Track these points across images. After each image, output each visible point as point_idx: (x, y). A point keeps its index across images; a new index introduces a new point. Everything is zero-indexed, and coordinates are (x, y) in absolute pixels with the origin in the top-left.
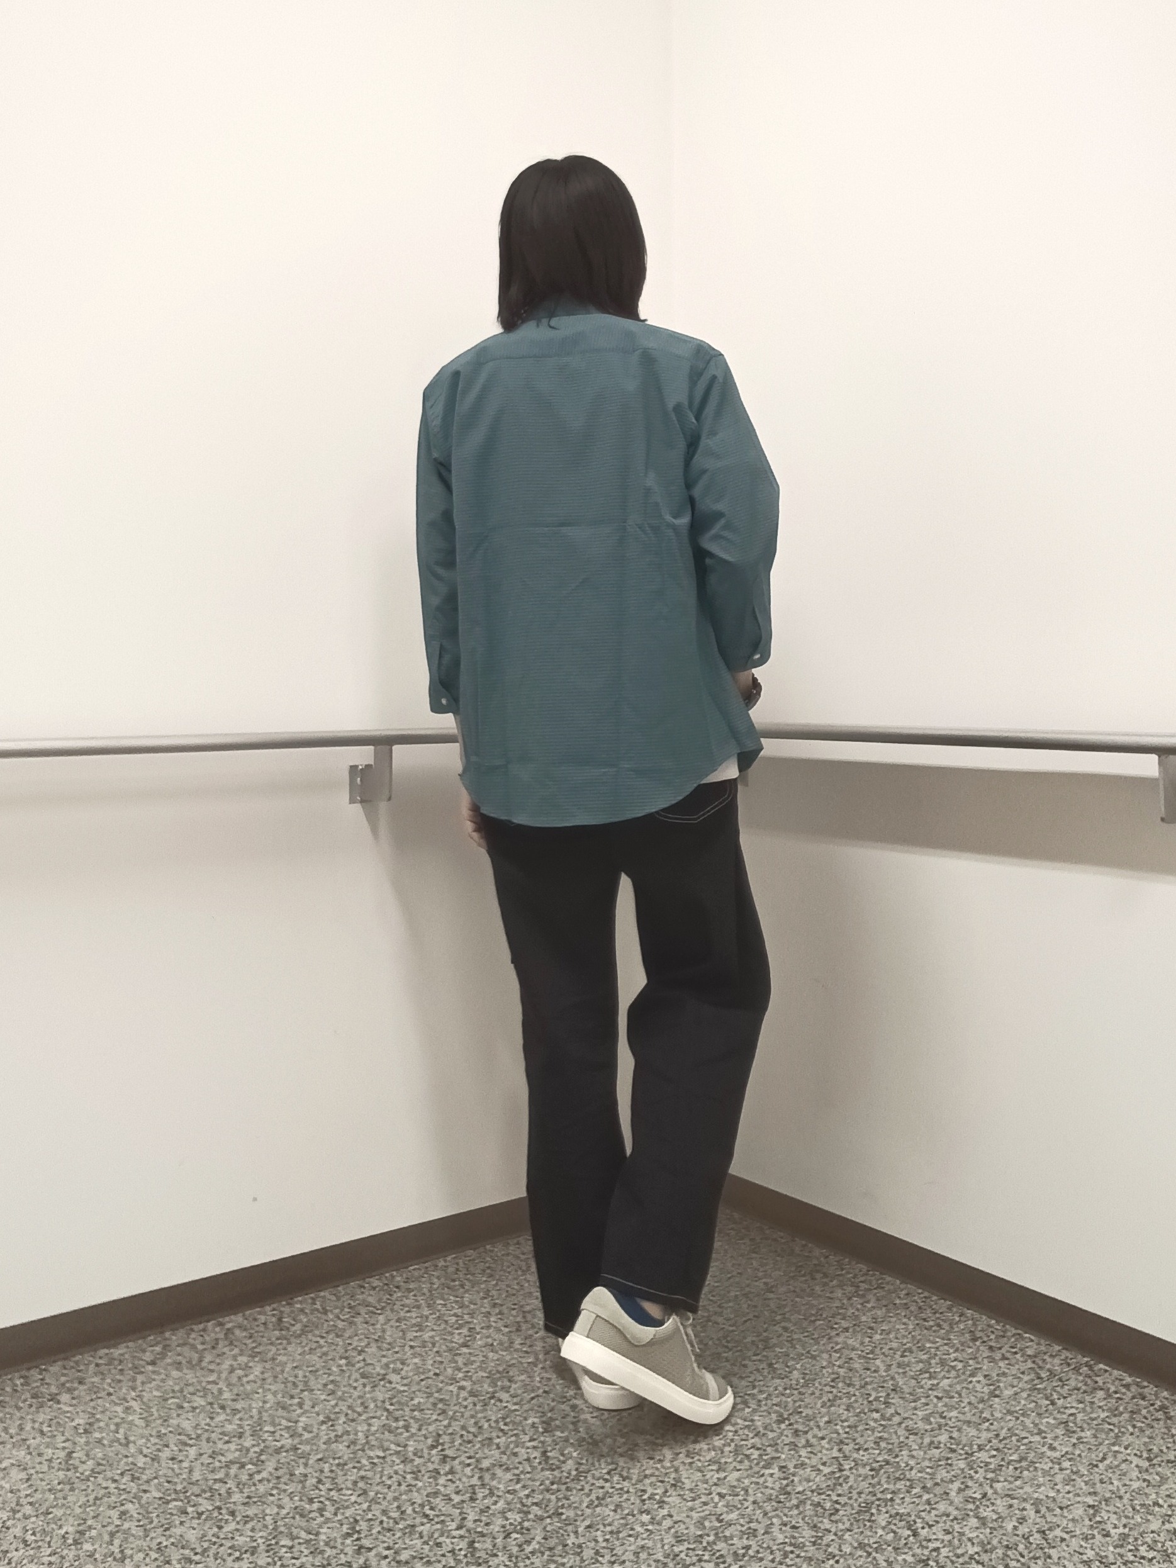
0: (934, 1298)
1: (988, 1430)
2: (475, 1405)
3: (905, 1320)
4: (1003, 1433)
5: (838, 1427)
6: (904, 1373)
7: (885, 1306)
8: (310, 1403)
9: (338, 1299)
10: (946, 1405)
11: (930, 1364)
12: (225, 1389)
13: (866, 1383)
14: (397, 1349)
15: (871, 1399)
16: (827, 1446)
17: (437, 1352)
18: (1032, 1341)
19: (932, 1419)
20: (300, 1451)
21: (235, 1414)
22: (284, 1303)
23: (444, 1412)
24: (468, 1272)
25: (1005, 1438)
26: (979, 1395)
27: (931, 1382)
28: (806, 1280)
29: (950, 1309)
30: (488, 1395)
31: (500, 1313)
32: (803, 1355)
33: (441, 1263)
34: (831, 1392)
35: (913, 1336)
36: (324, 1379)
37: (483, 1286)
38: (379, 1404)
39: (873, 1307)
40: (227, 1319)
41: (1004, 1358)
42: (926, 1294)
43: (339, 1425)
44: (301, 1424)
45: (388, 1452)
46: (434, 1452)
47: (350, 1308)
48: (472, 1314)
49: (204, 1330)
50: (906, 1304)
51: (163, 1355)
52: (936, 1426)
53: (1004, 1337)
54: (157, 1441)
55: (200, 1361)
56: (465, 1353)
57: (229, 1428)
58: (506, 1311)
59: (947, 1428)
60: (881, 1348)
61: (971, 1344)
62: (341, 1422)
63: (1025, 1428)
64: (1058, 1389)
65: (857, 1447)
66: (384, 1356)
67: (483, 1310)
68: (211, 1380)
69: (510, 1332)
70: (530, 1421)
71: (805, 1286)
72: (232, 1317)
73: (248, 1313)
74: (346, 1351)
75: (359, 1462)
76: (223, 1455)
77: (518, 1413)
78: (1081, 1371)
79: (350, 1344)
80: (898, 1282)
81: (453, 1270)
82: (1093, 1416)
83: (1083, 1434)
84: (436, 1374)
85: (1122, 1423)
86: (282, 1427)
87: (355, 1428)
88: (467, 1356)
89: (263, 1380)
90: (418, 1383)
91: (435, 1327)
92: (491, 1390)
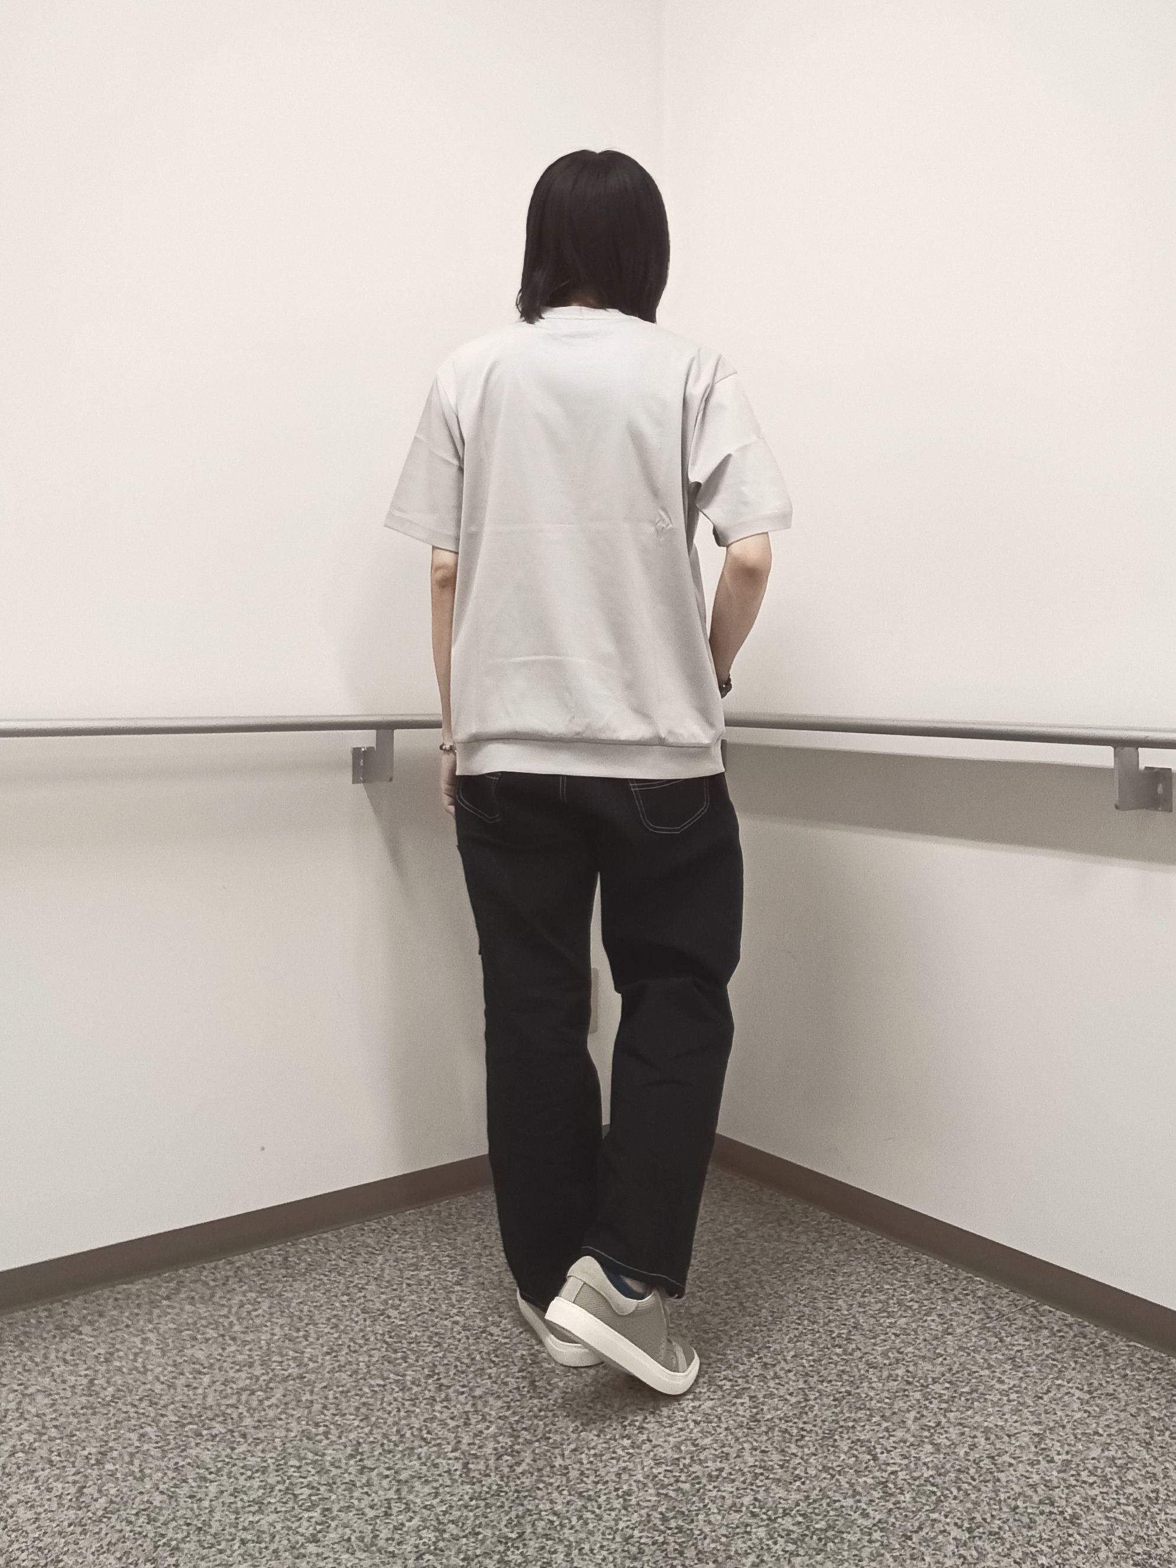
0: (892, 1244)
1: (942, 1364)
2: (468, 1338)
3: (865, 1264)
4: (955, 1368)
5: (804, 1361)
6: (864, 1312)
7: (847, 1251)
8: (315, 1336)
9: (340, 1240)
10: (903, 1342)
11: (888, 1304)
12: (235, 1322)
13: (830, 1321)
14: (395, 1287)
15: (834, 1335)
16: (794, 1378)
17: (432, 1290)
18: (982, 1284)
19: (890, 1354)
20: (306, 1380)
21: (245, 1345)
22: (289, 1244)
23: (439, 1345)
24: (460, 1216)
25: (958, 1372)
26: (934, 1333)
27: (888, 1321)
28: (774, 1227)
29: (906, 1253)
30: (481, 1330)
31: (491, 1254)
32: (771, 1295)
33: (435, 1208)
34: (797, 1329)
35: (872, 1279)
36: (328, 1314)
37: (474, 1230)
38: (379, 1337)
39: (836, 1252)
40: (236, 1258)
41: (956, 1299)
42: (885, 1240)
43: (342, 1355)
44: (306, 1355)
45: (387, 1381)
46: (430, 1381)
47: (351, 1248)
48: (464, 1256)
49: (215, 1268)
50: (865, 1249)
51: (178, 1291)
52: (893, 1360)
53: (956, 1279)
54: (173, 1369)
55: (212, 1296)
56: (458, 1291)
57: (240, 1358)
59: (904, 1362)
60: (844, 1289)
61: (926, 1286)
62: (344, 1353)
63: (976, 1363)
64: (1006, 1328)
65: (821, 1379)
66: (383, 1293)
67: (475, 1252)
68: (222, 1313)
70: (519, 1354)
71: (772, 1232)
72: (242, 1256)
73: (255, 1252)
74: (348, 1288)
75: (361, 1390)
76: (234, 1382)
77: (508, 1346)
78: (1027, 1311)
79: (352, 1282)
80: (859, 1229)
81: (447, 1214)
82: (1039, 1352)
83: (1028, 1369)
84: (431, 1310)
85: (1065, 1359)
86: (289, 1357)
87: (357, 1359)
88: (460, 1293)
89: (271, 1314)
90: (415, 1318)
91: (430, 1267)
92: (483, 1325)
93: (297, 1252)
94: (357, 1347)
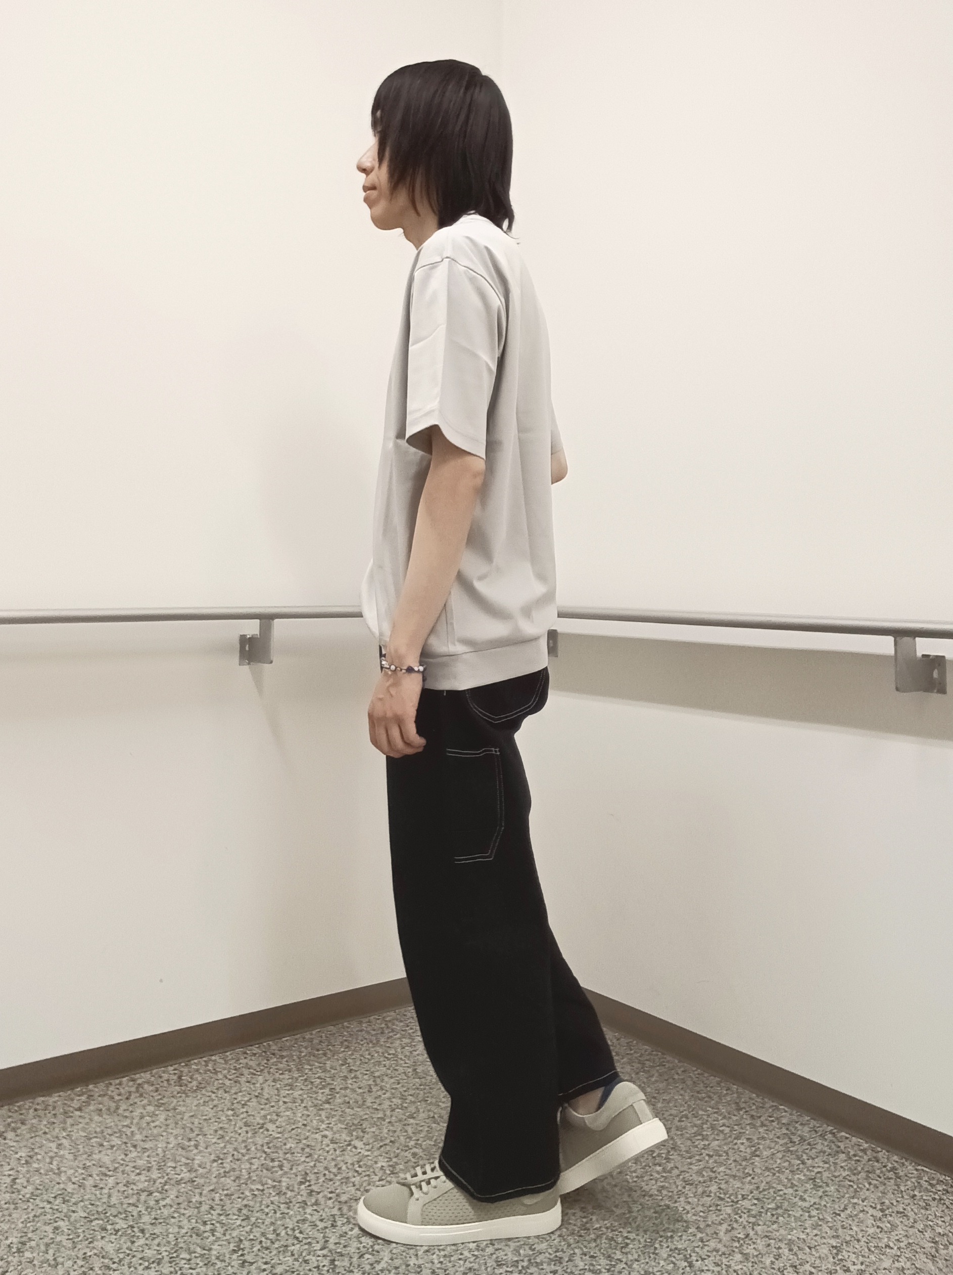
0: (706, 1075)
1: (750, 1183)
2: (335, 1150)
3: (682, 1092)
4: (762, 1186)
5: (628, 1177)
6: (682, 1135)
7: (666, 1080)
8: (204, 1145)
9: (226, 1062)
10: (715, 1162)
11: (702, 1128)
12: (137, 1132)
14: (273, 1104)
15: (654, 1155)
16: (619, 1192)
17: (305, 1107)
18: (786, 1111)
19: (704, 1173)
20: (195, 1183)
21: (144, 1152)
22: (183, 1064)
23: (310, 1155)
25: (764, 1190)
26: (743, 1154)
27: (703, 1143)
29: (719, 1083)
30: (346, 1143)
31: (355, 1077)
33: (308, 1036)
35: (689, 1105)
36: (216, 1126)
37: (341, 1055)
38: (259, 1147)
39: (656, 1081)
40: (138, 1076)
41: (763, 1125)
42: (699, 1071)
43: (227, 1163)
44: (197, 1162)
45: (266, 1186)
46: (303, 1187)
47: (235, 1070)
48: (333, 1078)
49: (120, 1084)
50: (683, 1079)
51: (88, 1104)
52: (707, 1178)
53: (763, 1108)
54: (83, 1171)
55: (117, 1108)
56: (327, 1109)
57: (140, 1163)
58: (360, 1076)
59: (717, 1180)
61: (736, 1113)
62: (228, 1161)
63: (780, 1182)
64: (807, 1151)
65: (643, 1193)
66: (262, 1109)
67: (342, 1075)
68: (125, 1124)
69: (364, 1093)
70: (379, 1165)
72: (142, 1074)
73: (154, 1071)
74: (233, 1104)
75: (243, 1193)
76: (134, 1184)
77: (369, 1158)
78: (826, 1137)
79: (236, 1099)
80: (676, 1061)
81: (317, 1041)
82: (836, 1174)
83: (828, 1189)
84: (304, 1125)
85: (860, 1181)
86: (182, 1163)
87: (240, 1166)
88: (329, 1111)
89: (167, 1125)
90: (289, 1132)
91: (303, 1087)
92: (348, 1139)
93: (190, 1072)
94: (240, 1156)
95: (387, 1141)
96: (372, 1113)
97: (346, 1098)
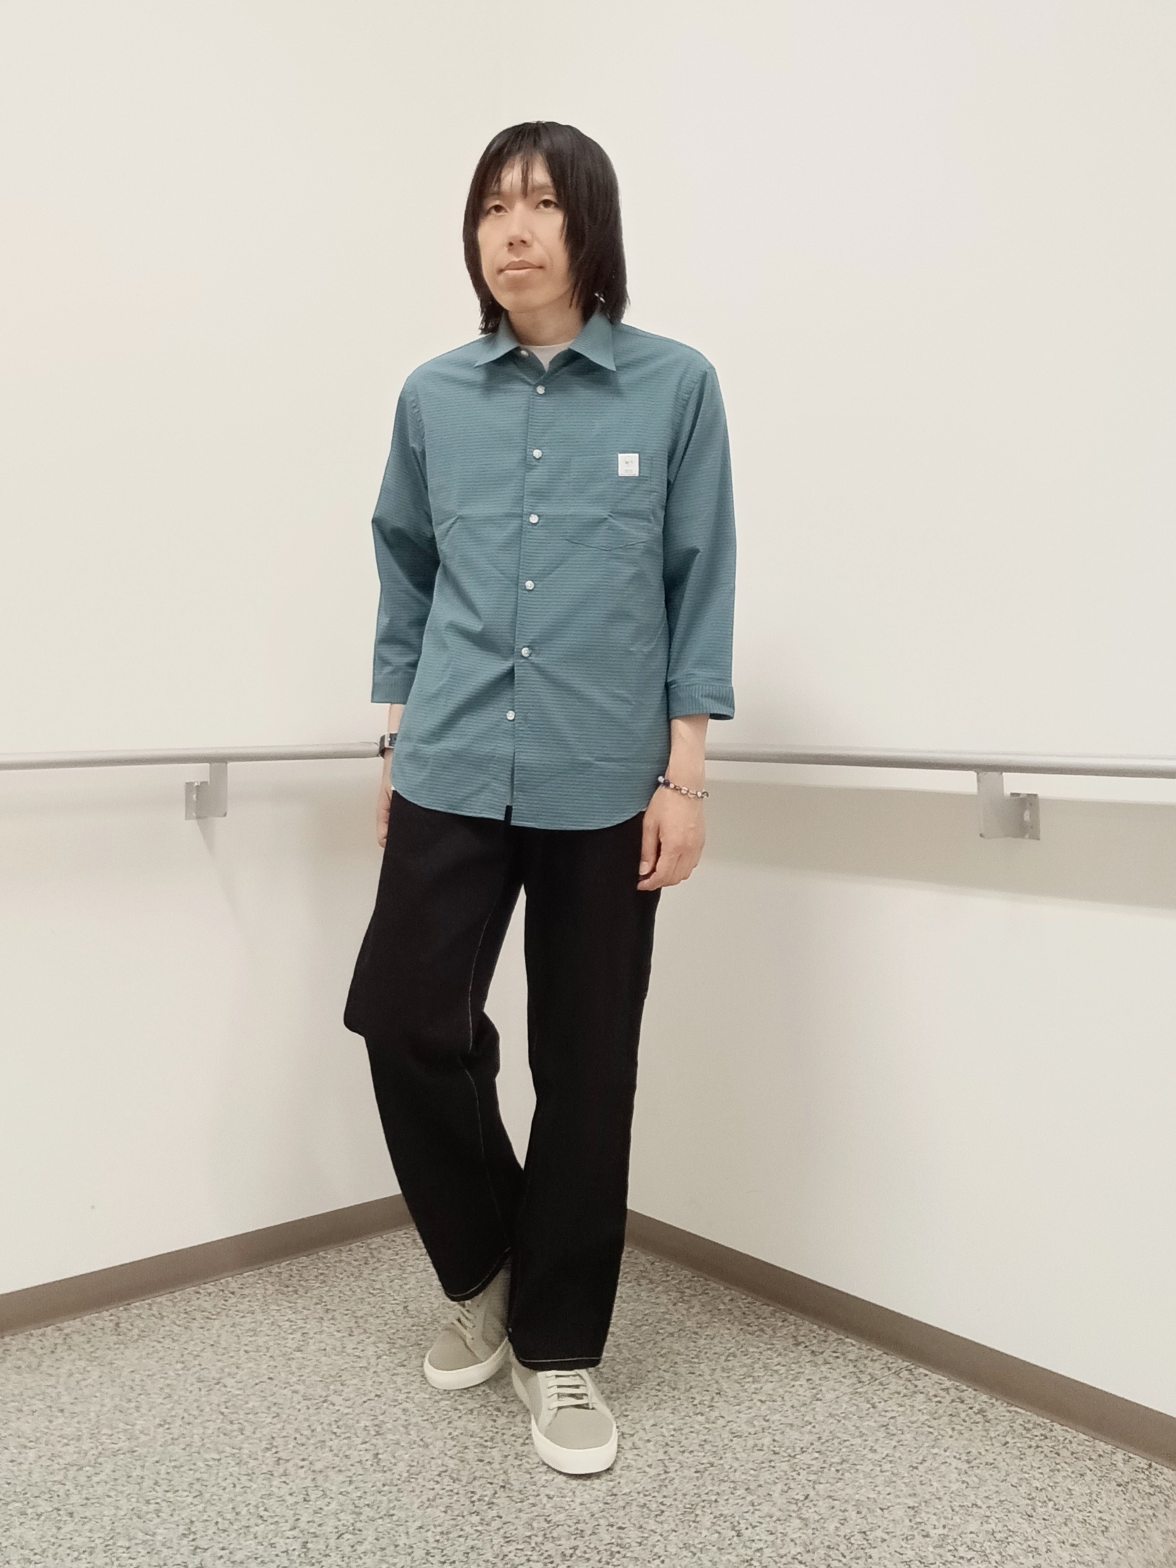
0: (758, 1303)
1: (810, 1432)
2: (308, 1408)
3: (729, 1326)
4: (825, 1436)
5: (664, 1430)
6: (728, 1377)
7: (710, 1311)
8: (147, 1407)
9: (174, 1304)
10: (769, 1408)
11: (753, 1368)
12: (64, 1393)
13: (691, 1387)
14: (232, 1354)
15: (695, 1402)
16: (653, 1448)
17: (271, 1357)
18: (853, 1345)
19: (755, 1423)
20: (137, 1454)
21: (73, 1417)
22: (121, 1308)
23: (278, 1415)
24: (301, 1278)
25: (827, 1441)
26: (801, 1399)
27: (754, 1386)
28: (633, 1286)
29: (773, 1314)
30: (321, 1399)
31: (333, 1319)
32: (629, 1359)
33: (275, 1269)
34: (657, 1396)
35: (736, 1341)
36: (162, 1383)
37: (315, 1292)
38: (214, 1407)
39: (698, 1313)
40: (65, 1324)
41: (826, 1363)
42: (749, 1299)
43: (176, 1428)
44: (138, 1427)
45: (223, 1454)
46: (268, 1454)
47: (186, 1313)
48: (305, 1320)
49: (43, 1335)
50: (729, 1310)
52: (759, 1429)
53: (826, 1341)
55: (40, 1365)
56: (298, 1358)
57: (68, 1431)
58: (338, 1317)
59: (770, 1431)
60: (706, 1353)
61: (794, 1349)
62: (177, 1425)
63: (846, 1431)
64: (879, 1393)
65: (682, 1449)
66: (219, 1361)
67: (317, 1316)
68: (49, 1384)
69: (344, 1337)
70: (362, 1424)
71: (631, 1292)
72: (71, 1322)
73: (86, 1318)
74: (182, 1355)
75: (195, 1464)
76: (61, 1457)
77: (350, 1416)
78: (900, 1375)
79: (186, 1349)
80: (722, 1288)
81: (286, 1275)
82: (914, 1419)
84: (270, 1378)
85: (942, 1427)
86: (120, 1430)
87: (191, 1431)
89: (101, 1384)
90: (253, 1387)
91: (269, 1332)
92: (324, 1394)
93: (129, 1317)
94: (191, 1419)
95: (372, 1396)
96: (353, 1362)
97: (322, 1344)
